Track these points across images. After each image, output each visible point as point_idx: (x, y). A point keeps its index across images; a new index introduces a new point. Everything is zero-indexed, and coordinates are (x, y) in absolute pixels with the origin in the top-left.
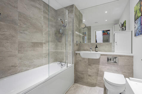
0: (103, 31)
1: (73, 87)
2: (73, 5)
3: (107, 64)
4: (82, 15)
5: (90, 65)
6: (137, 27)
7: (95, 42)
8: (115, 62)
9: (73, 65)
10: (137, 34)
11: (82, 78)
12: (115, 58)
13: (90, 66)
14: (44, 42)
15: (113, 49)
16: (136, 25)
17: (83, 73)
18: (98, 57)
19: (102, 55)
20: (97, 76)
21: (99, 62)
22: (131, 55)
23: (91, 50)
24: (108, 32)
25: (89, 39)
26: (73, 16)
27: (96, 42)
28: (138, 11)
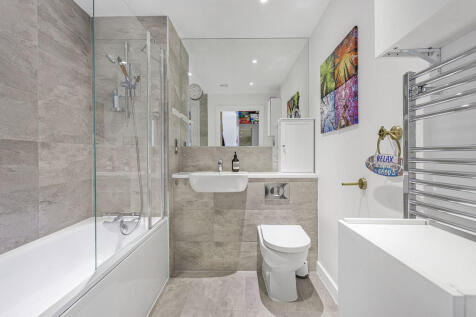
0: (240, 113)
1: (170, 290)
2: (165, 18)
3: (263, 205)
4: (187, 57)
5: (218, 212)
6: (326, 112)
7: (219, 144)
8: (283, 197)
9: (167, 218)
10: (326, 128)
11: (194, 257)
12: (283, 185)
13: (219, 216)
14: (41, 138)
15: (274, 164)
16: (324, 108)
17: (199, 239)
18: (241, 188)
19: (251, 180)
20: (240, 240)
21: (244, 202)
22: (311, 175)
23: (220, 169)
24: (253, 116)
25: (204, 134)
26: (165, 54)
27: (223, 144)
28: (329, 76)
